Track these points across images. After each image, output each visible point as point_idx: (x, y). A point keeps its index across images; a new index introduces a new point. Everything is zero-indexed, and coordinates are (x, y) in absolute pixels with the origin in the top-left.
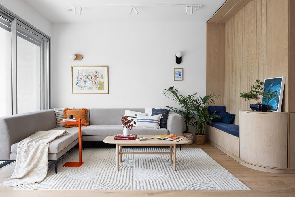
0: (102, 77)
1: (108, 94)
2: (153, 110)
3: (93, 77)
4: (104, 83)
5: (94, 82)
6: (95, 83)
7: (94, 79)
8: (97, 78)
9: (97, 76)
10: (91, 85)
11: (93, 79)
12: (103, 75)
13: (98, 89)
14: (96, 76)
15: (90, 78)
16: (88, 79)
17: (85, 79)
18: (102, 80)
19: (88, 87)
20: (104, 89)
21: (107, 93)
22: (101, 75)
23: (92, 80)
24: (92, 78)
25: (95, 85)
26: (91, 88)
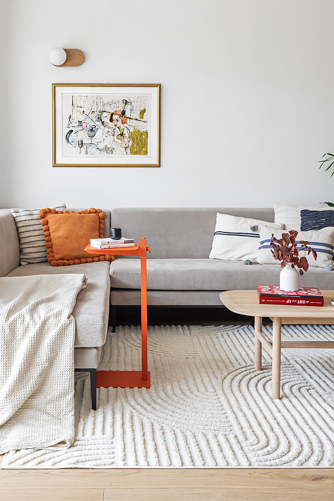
0: (142, 117)
1: (159, 166)
2: (304, 213)
3: (115, 117)
4: (147, 133)
5: (118, 132)
6: (122, 135)
7: (119, 124)
8: (128, 121)
9: (127, 114)
10: (109, 141)
11: (115, 122)
12: (144, 111)
13: (128, 151)
14: (123, 113)
15: (106, 120)
16: (100, 123)
17: (91, 124)
18: (142, 127)
19: (101, 146)
20: (146, 153)
21: (156, 163)
22: (138, 112)
23: (111, 125)
24: (111, 120)
25: (120, 142)
26: (109, 150)
